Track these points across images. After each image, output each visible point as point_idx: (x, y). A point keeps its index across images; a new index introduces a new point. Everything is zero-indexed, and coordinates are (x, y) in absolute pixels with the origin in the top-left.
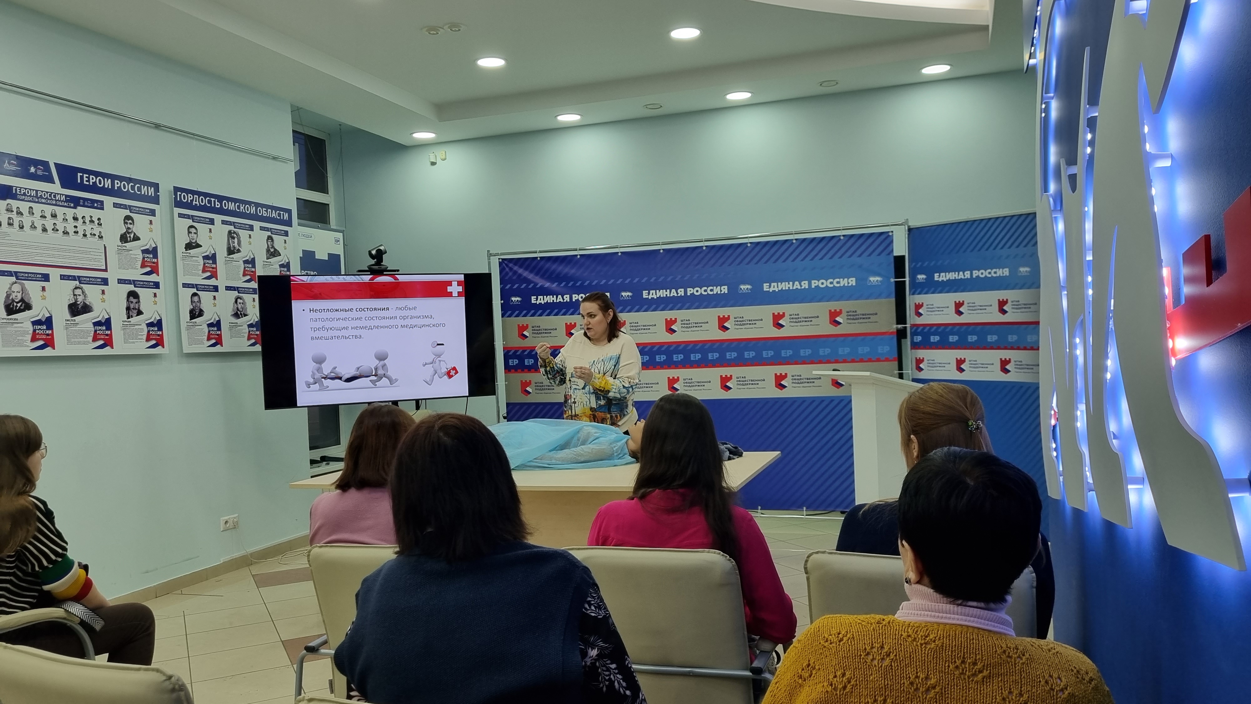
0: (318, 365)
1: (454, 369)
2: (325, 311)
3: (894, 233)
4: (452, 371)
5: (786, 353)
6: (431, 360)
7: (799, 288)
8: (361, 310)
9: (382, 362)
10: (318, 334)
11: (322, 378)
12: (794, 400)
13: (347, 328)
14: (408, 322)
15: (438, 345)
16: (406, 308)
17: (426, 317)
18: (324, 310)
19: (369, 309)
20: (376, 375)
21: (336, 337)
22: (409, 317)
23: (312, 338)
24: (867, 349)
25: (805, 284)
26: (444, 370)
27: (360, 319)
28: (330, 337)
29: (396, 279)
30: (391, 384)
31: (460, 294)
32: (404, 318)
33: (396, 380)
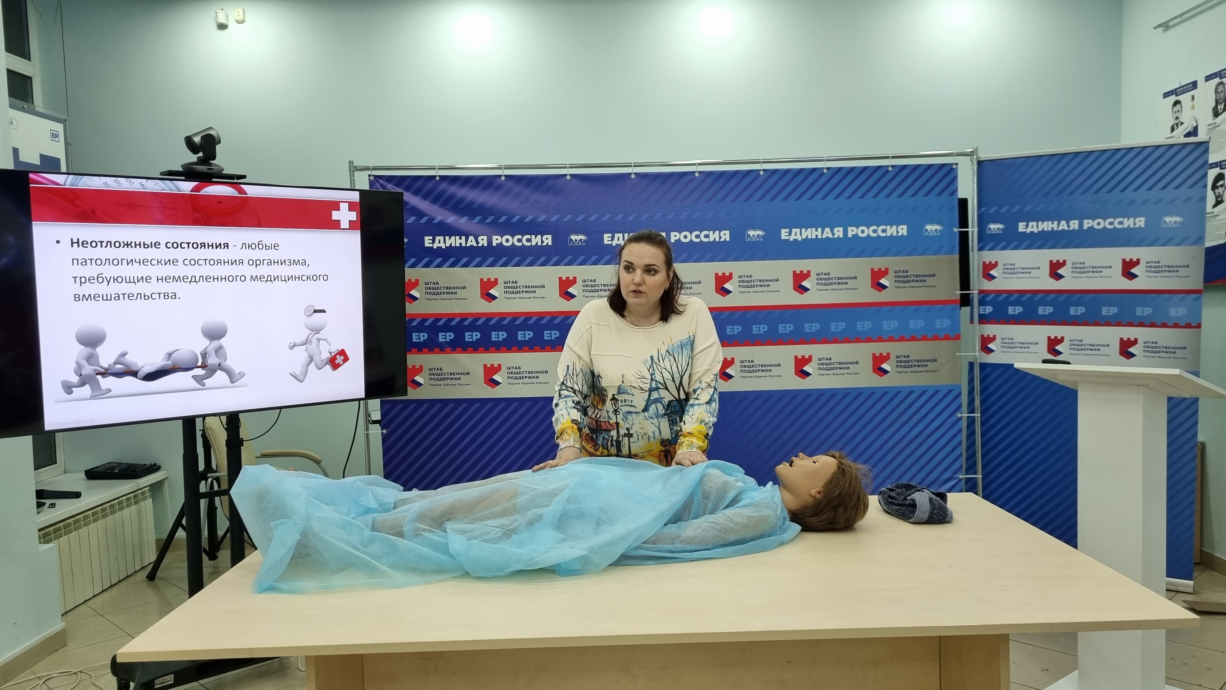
0: (88, 350)
1: (342, 353)
2: (104, 244)
3: (959, 166)
4: (338, 356)
5: (811, 328)
6: (303, 339)
7: (831, 236)
8: (175, 245)
9: (216, 343)
10: (88, 289)
11: (97, 374)
12: (821, 393)
13: (148, 279)
14: (264, 270)
15: (316, 311)
16: (259, 245)
17: (296, 263)
18: (101, 242)
19: (190, 245)
20: (203, 367)
21: (126, 296)
22: (265, 262)
23: (77, 298)
24: (921, 323)
25: (839, 232)
26: (326, 355)
27: (174, 262)
28: (113, 297)
29: (242, 191)
30: (232, 382)
31: (352, 225)
32: (256, 263)
33: (242, 375)
